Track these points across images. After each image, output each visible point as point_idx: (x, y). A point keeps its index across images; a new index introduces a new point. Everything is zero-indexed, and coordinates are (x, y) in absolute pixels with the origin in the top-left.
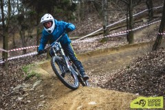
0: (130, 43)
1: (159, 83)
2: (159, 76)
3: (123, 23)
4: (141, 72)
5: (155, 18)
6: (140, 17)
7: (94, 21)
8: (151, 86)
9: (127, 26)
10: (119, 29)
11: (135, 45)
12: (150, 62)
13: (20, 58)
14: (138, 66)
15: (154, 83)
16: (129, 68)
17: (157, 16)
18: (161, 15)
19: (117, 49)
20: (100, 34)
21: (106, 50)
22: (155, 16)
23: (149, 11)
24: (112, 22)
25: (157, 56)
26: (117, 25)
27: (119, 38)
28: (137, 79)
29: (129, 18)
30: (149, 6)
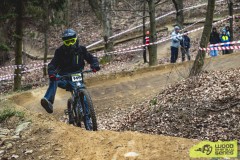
0: (151, 63)
1: (205, 127)
2: (205, 116)
3: (135, 32)
4: (176, 110)
5: (187, 24)
6: (164, 23)
7: (87, 28)
8: (193, 132)
10: (130, 43)
11: (158, 69)
12: (190, 94)
14: (171, 100)
15: (198, 127)
16: (155, 103)
17: (190, 21)
18: (195, 20)
19: (131, 74)
20: (99, 50)
21: (113, 76)
22: (185, 21)
23: (178, 14)
24: (118, 31)
25: (200, 85)
26: (125, 35)
27: (130, 57)
28: (171, 121)
29: (148, 22)
30: (178, 5)
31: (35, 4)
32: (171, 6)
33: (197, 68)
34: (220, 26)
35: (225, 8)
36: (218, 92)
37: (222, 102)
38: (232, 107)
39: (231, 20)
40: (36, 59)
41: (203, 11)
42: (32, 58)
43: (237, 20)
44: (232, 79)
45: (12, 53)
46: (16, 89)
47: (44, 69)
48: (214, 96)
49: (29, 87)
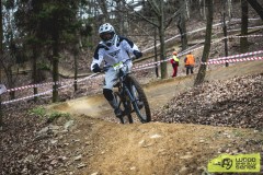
0: (162, 77)
2: (208, 116)
3: (148, 53)
4: (184, 112)
6: (171, 45)
9: (156, 56)
11: (168, 81)
13: (10, 104)
14: (180, 104)
16: (168, 108)
17: (193, 43)
18: (196, 41)
22: (189, 43)
23: (182, 37)
27: (145, 73)
29: (158, 45)
30: (182, 30)
31: (68, 32)
32: (177, 31)
33: (200, 78)
34: (217, 45)
35: (221, 31)
36: (217, 96)
37: (221, 104)
38: (229, 107)
39: (225, 41)
40: (67, 78)
41: (203, 34)
42: (64, 77)
43: (231, 40)
44: (228, 86)
45: (48, 73)
46: (54, 101)
47: (75, 86)
48: (215, 99)
49: (64, 100)
